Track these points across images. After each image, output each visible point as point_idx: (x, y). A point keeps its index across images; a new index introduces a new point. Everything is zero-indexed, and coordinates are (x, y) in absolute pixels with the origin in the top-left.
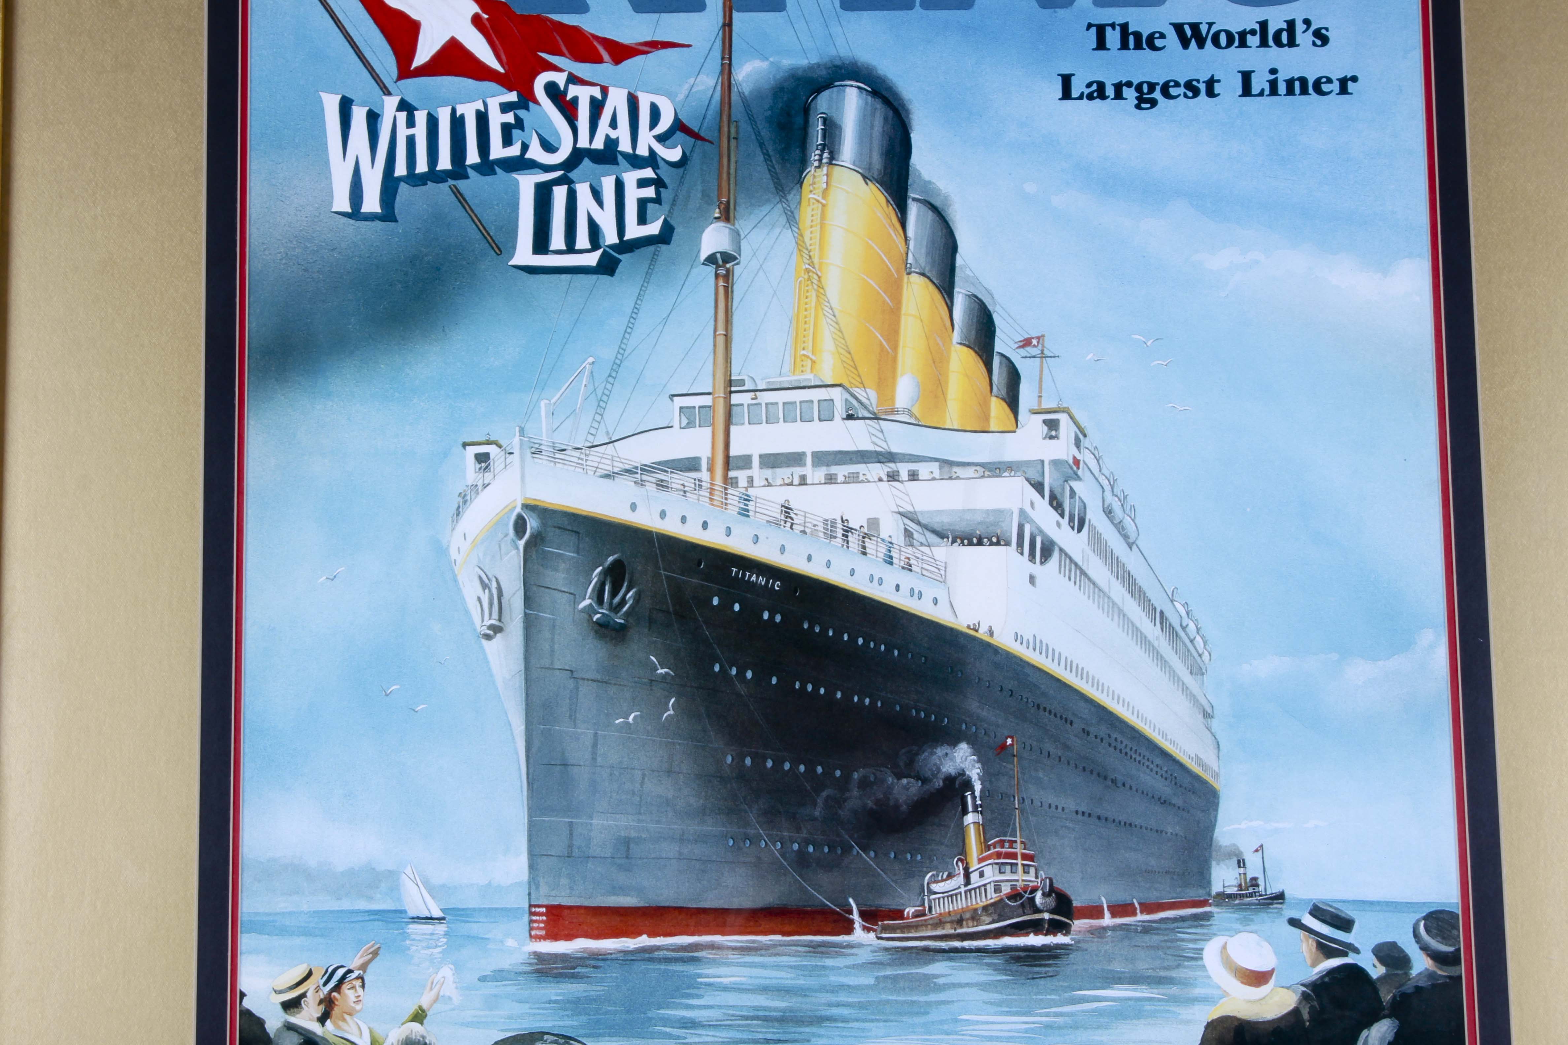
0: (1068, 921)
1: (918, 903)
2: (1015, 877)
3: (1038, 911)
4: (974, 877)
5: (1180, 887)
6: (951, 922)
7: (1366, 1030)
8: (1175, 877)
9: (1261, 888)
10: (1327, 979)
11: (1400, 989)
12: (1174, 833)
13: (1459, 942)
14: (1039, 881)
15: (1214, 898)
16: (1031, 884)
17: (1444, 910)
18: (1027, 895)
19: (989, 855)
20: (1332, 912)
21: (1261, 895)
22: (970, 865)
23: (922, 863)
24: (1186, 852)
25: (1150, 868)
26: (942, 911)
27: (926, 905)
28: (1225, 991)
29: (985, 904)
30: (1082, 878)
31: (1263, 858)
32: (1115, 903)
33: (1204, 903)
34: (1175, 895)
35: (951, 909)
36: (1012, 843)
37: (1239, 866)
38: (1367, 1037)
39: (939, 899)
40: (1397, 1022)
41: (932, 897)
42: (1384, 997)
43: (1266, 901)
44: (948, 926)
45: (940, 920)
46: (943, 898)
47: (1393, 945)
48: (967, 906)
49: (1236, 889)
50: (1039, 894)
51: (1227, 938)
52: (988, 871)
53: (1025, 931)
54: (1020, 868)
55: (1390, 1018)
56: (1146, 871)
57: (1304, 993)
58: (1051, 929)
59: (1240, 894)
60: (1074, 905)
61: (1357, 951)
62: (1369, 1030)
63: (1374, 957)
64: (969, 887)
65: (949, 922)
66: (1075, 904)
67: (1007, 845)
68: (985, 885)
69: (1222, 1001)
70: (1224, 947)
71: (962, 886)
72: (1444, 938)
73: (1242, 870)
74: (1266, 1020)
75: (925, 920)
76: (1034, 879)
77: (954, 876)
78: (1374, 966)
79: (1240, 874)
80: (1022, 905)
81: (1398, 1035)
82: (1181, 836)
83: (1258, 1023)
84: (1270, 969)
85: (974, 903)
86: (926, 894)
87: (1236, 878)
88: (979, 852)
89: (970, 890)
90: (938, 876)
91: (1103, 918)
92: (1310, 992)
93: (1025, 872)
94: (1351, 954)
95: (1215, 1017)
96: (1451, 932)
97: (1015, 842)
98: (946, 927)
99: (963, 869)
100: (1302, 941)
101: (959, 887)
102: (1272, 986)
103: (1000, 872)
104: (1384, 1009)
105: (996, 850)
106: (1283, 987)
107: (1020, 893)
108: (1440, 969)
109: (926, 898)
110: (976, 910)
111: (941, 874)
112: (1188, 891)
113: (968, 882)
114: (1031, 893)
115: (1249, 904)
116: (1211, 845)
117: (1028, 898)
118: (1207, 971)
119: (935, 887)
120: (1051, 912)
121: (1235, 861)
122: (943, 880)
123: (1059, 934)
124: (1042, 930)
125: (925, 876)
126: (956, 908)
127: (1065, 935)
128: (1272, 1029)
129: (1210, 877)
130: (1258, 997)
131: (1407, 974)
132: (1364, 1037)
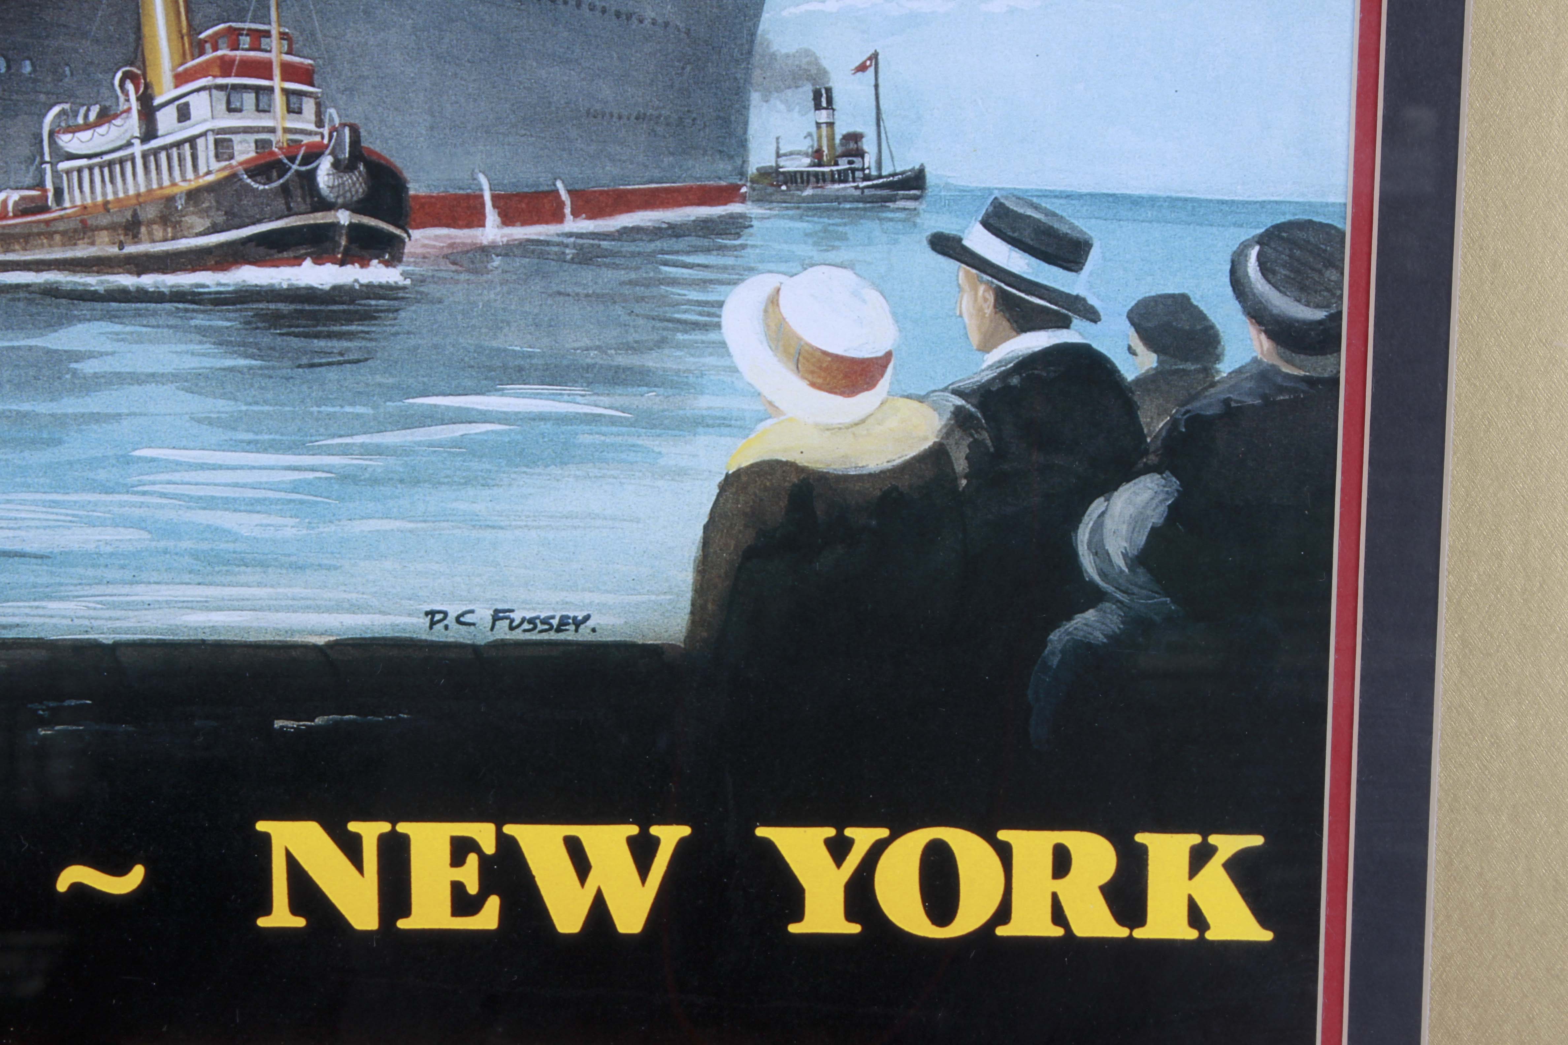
0: (398, 232)
1: (28, 180)
2: (265, 121)
3: (324, 205)
4: (166, 119)
5: (672, 154)
6: (112, 228)
7: (1102, 499)
8: (660, 129)
9: (869, 160)
10: (1015, 381)
11: (1189, 407)
12: (660, 21)
13: (1341, 297)
14: (326, 131)
15: (752, 181)
16: (306, 140)
17: (1310, 222)
18: (295, 167)
19: (200, 65)
20: (1039, 221)
21: (867, 178)
22: (156, 89)
23: (35, 81)
24: (689, 68)
25: (598, 107)
26: (89, 201)
27: (49, 185)
28: (770, 403)
29: (194, 185)
30: (432, 128)
31: (876, 86)
32: (511, 190)
33: (728, 194)
34: (657, 173)
35: (110, 197)
36: (258, 36)
37: (818, 107)
38: (1103, 514)
39: (80, 170)
40: (1175, 482)
41: (63, 166)
42: (1149, 424)
43: (879, 192)
44: (104, 236)
45: (83, 222)
46: (91, 168)
47: (1181, 303)
48: (150, 191)
49: (808, 161)
50: (325, 165)
51: (782, 278)
52: (199, 105)
53: (292, 254)
54: (279, 99)
55: (1161, 473)
56: (588, 113)
57: (958, 412)
58: (355, 249)
59: (816, 174)
60: (412, 192)
61: (1092, 315)
62: (1107, 500)
63: (1132, 331)
64: (154, 144)
65: (105, 228)
66: (414, 189)
67: (245, 41)
68: (192, 141)
69: (761, 426)
70: (774, 300)
71: (137, 142)
72: (1303, 288)
73: (823, 116)
74: (865, 472)
75: (47, 222)
76: (312, 127)
77: (116, 116)
78: (1131, 351)
79: (818, 125)
80: (285, 190)
81: (1175, 512)
82: (677, 27)
83: (845, 478)
84: (880, 354)
85: (166, 182)
86: (47, 158)
87: (810, 135)
88: (178, 58)
89: (156, 152)
90: (76, 116)
91: (483, 226)
92: (973, 410)
93: (290, 111)
94: (1077, 322)
95: (744, 464)
96: (1320, 272)
97: (267, 34)
98: (98, 241)
99: (138, 99)
100: (960, 288)
101: (129, 144)
102: (884, 395)
103: (230, 110)
104: (1146, 453)
105: (220, 53)
106: (909, 397)
107: (280, 161)
108: (1288, 361)
109: (48, 167)
110: (170, 200)
111: (83, 110)
112: (690, 163)
113: (149, 133)
114: (306, 160)
115: (837, 199)
116: (750, 52)
117: (297, 171)
118: (729, 355)
119: (69, 142)
120: (356, 208)
121: (807, 90)
122: (87, 126)
123: (375, 262)
124: (334, 252)
125: (45, 115)
126: (121, 195)
127: (387, 264)
128: (878, 493)
129: (745, 132)
130: (847, 420)
131: (1207, 371)
132: (1095, 516)
